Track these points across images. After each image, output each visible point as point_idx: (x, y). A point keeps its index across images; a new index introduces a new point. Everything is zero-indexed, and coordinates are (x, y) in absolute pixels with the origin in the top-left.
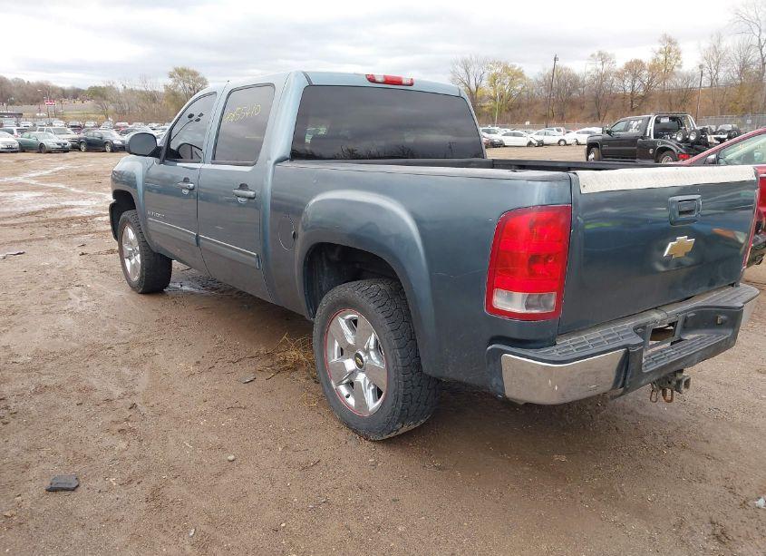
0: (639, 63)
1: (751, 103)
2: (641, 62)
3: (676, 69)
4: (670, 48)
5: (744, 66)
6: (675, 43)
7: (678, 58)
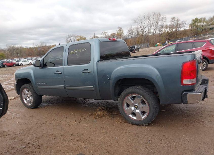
0: (114, 34)
1: (141, 41)
2: (114, 33)
3: (123, 35)
4: (120, 29)
5: (138, 32)
6: (121, 28)
7: (123, 32)
